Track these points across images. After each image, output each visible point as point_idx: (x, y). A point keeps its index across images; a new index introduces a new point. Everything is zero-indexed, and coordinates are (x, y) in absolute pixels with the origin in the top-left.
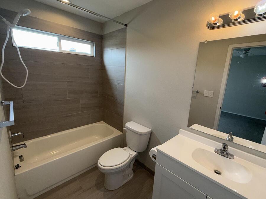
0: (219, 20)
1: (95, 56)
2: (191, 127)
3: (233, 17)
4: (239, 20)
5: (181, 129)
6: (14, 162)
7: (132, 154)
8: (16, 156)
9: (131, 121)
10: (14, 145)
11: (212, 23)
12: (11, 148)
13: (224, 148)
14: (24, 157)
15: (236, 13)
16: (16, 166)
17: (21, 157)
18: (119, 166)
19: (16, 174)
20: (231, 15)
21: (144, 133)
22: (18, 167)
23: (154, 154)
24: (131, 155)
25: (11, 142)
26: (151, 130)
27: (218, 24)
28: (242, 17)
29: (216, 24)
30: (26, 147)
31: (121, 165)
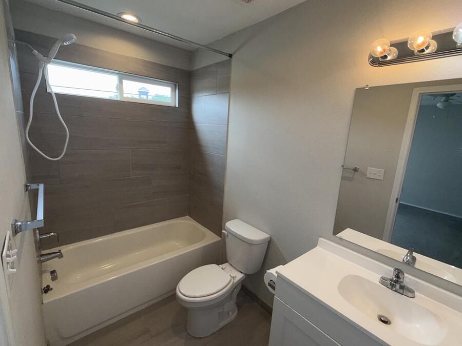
0: (390, 51)
1: (177, 106)
2: (338, 235)
3: (415, 46)
4: (427, 52)
5: (321, 237)
6: (42, 280)
7: (236, 277)
8: (45, 272)
9: (236, 218)
10: (44, 252)
11: (379, 55)
12: (37, 257)
13: (398, 276)
14: (59, 274)
15: (420, 39)
16: (44, 288)
17: (53, 272)
18: (213, 296)
19: (44, 302)
20: (412, 44)
21: (257, 241)
22: (47, 289)
23: (271, 280)
24: (233, 278)
25: (39, 248)
26: (269, 236)
27: (389, 58)
28: (431, 46)
29: (386, 57)
30: (62, 257)
31: (215, 295)
